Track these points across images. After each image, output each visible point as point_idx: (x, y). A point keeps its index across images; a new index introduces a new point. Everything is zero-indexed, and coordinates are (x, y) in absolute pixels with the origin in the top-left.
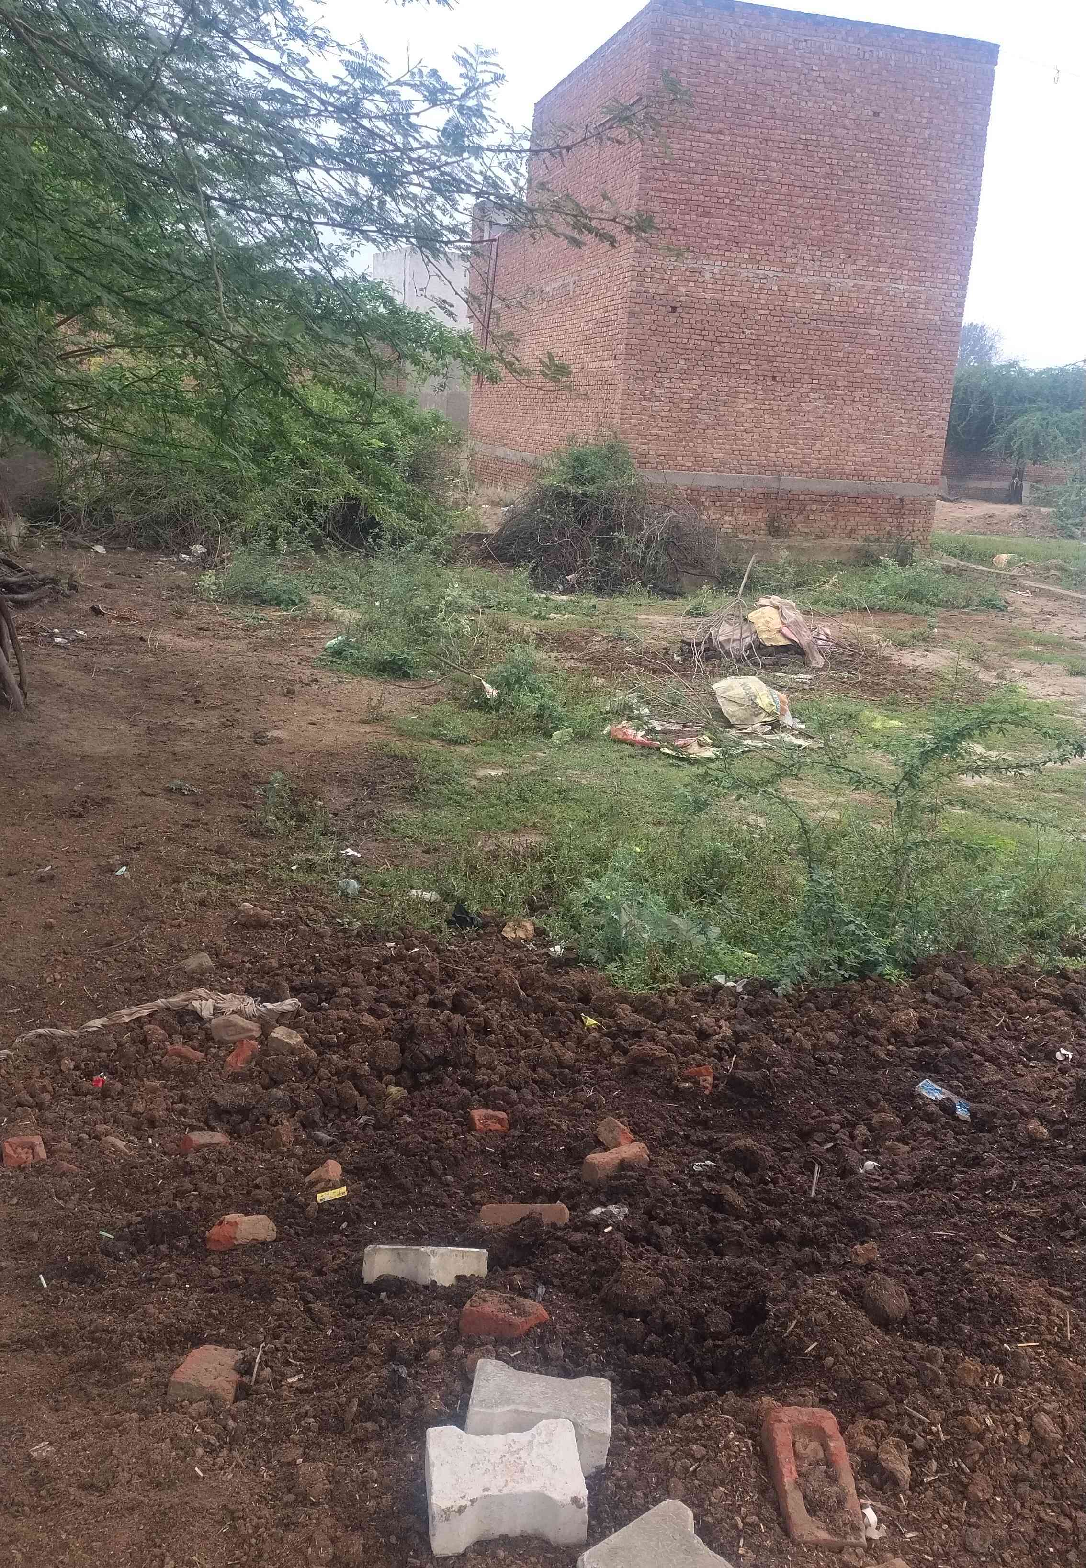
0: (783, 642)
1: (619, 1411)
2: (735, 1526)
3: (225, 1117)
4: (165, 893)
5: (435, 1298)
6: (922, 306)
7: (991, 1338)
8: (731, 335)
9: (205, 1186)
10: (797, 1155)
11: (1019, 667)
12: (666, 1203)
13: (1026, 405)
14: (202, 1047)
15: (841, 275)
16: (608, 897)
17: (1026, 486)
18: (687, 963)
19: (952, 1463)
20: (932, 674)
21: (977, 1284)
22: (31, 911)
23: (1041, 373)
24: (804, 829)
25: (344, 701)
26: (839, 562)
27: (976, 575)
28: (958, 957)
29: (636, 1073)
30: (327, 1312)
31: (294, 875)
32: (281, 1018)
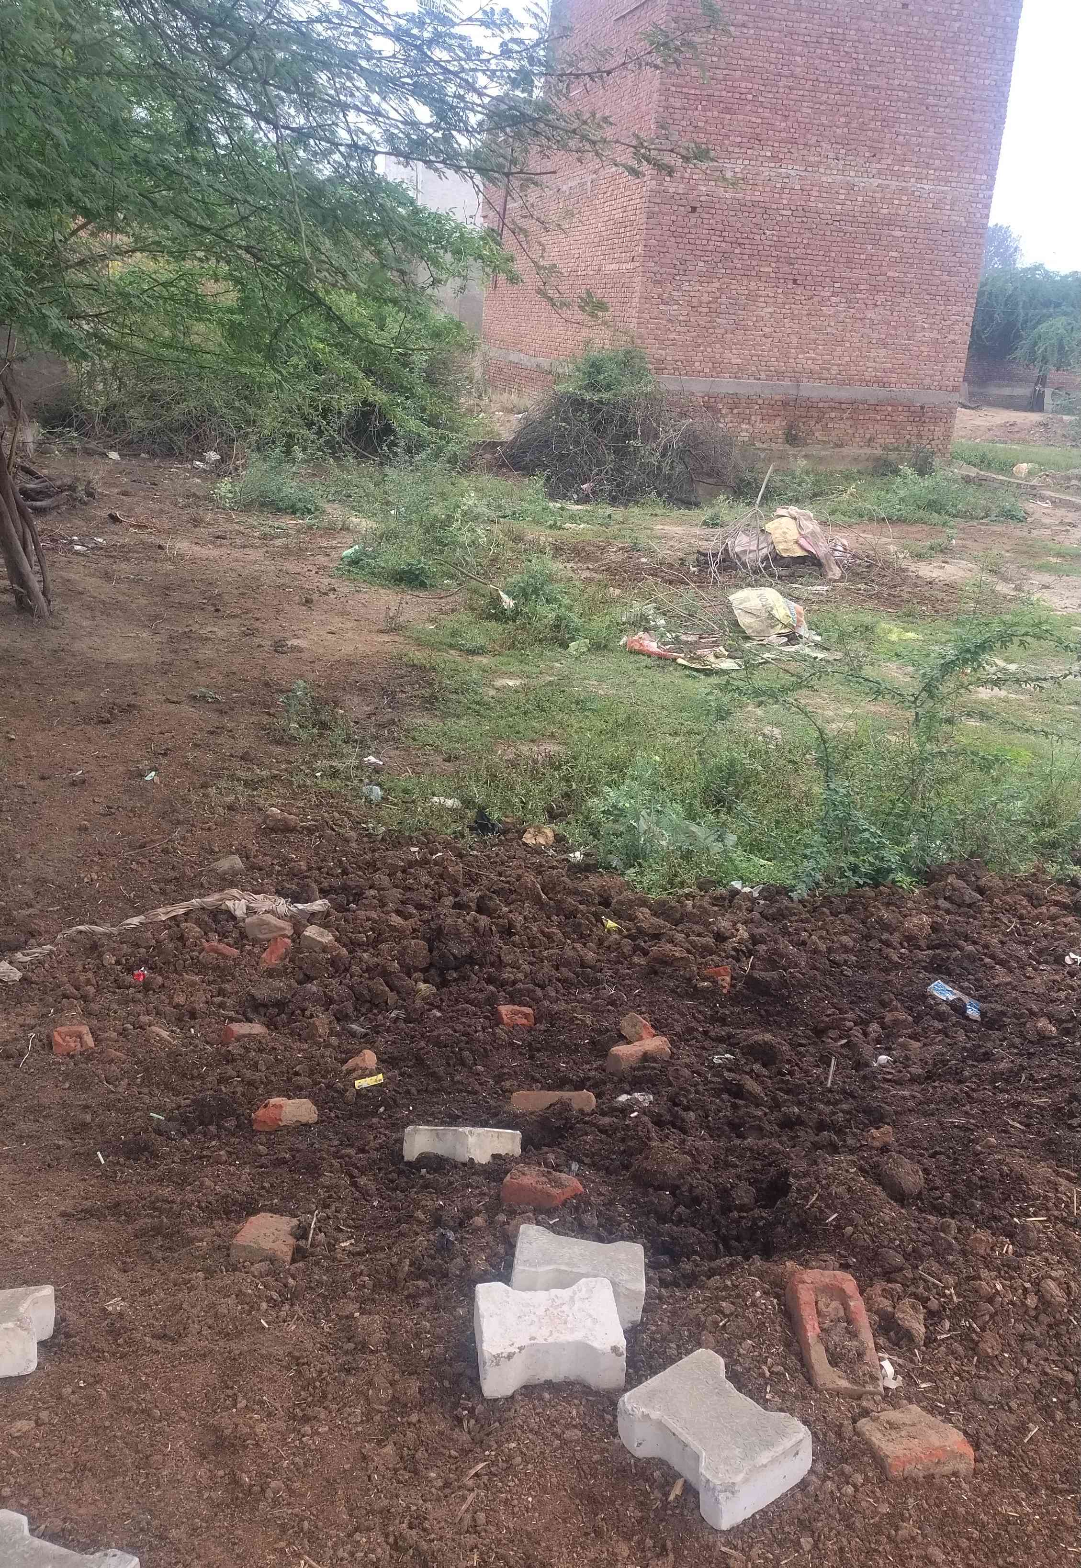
0: (799, 553)
1: (651, 1274)
2: (762, 1375)
3: (262, 1010)
4: (194, 798)
5: (473, 1174)
6: (948, 207)
7: (1002, 1213)
8: (751, 236)
9: (248, 1074)
10: (811, 1049)
11: (1037, 578)
12: (689, 1091)
13: (1052, 310)
14: (236, 944)
15: (865, 175)
16: (627, 805)
17: (1048, 392)
18: (705, 870)
19: (964, 1323)
20: (950, 587)
21: (989, 1164)
22: (65, 813)
23: (1066, 277)
24: (823, 739)
25: (362, 611)
26: (858, 472)
27: (996, 485)
28: (970, 865)
29: (656, 973)
30: (372, 1187)
31: (319, 782)
32: (312, 917)
